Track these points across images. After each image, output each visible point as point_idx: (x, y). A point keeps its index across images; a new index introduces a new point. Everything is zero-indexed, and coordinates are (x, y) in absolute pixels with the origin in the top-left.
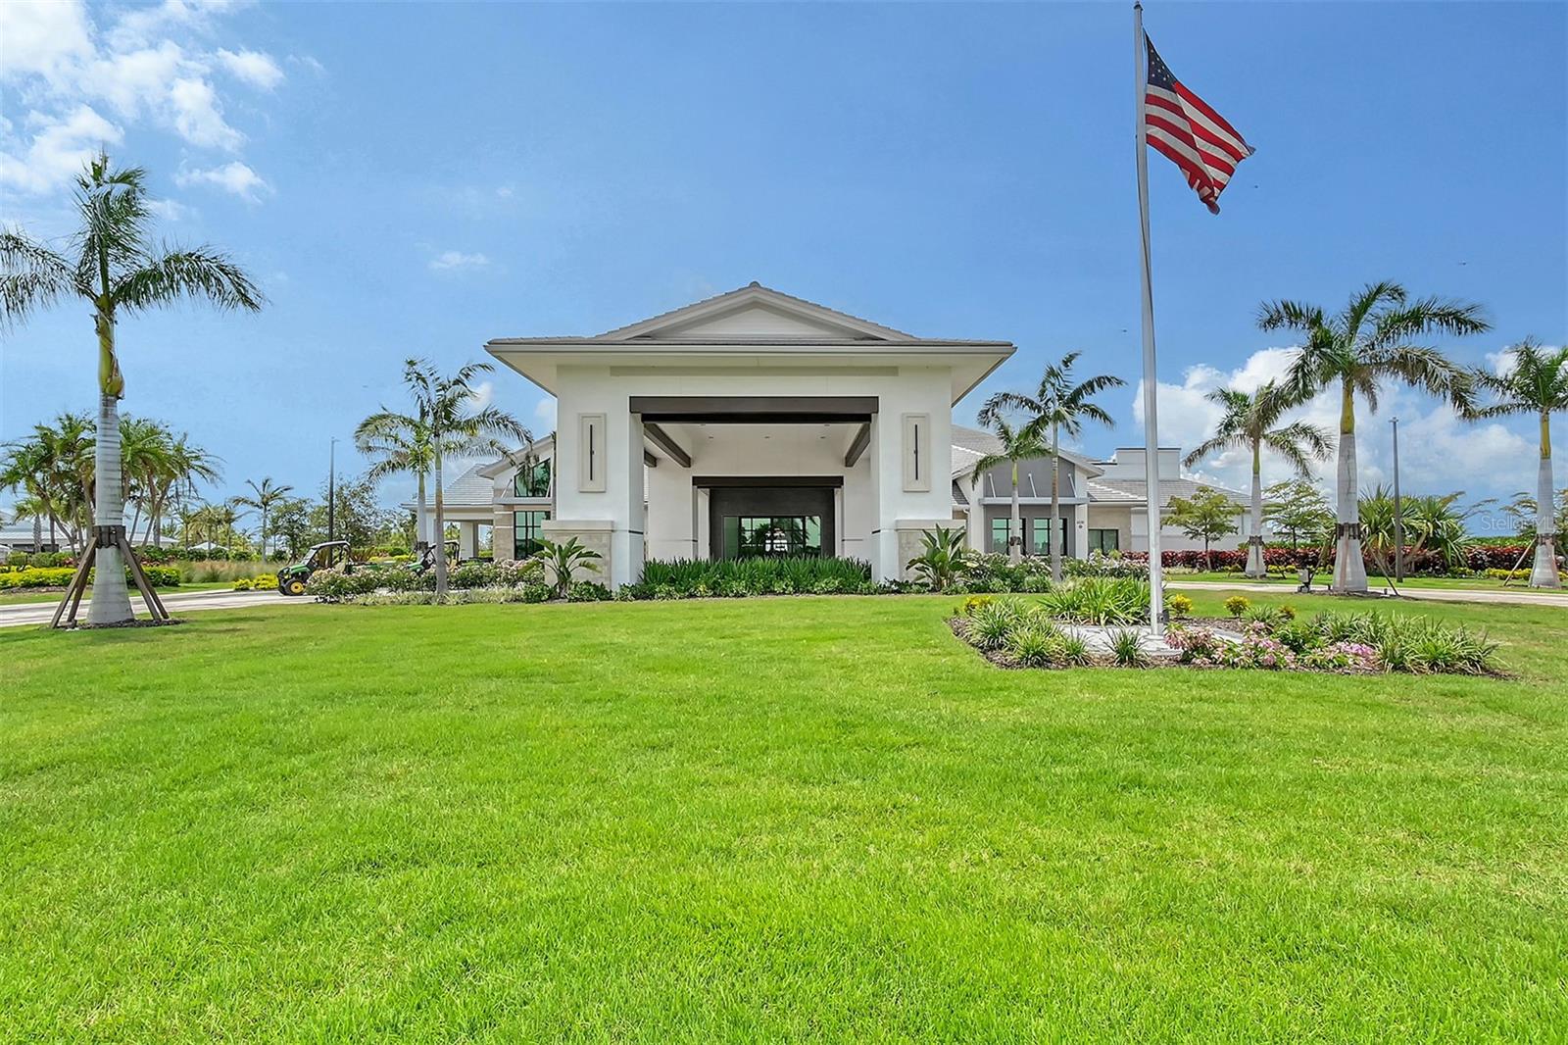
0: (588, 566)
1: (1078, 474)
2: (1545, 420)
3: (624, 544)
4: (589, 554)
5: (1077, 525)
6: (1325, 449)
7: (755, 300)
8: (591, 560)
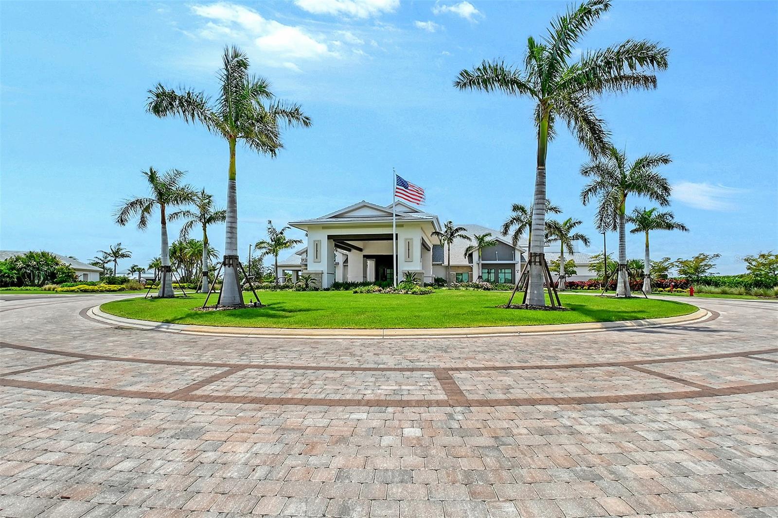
0: (313, 283)
1: (516, 251)
2: (647, 234)
3: (325, 277)
4: (314, 279)
5: (516, 272)
6: (588, 243)
7: (364, 206)
8: (314, 281)
